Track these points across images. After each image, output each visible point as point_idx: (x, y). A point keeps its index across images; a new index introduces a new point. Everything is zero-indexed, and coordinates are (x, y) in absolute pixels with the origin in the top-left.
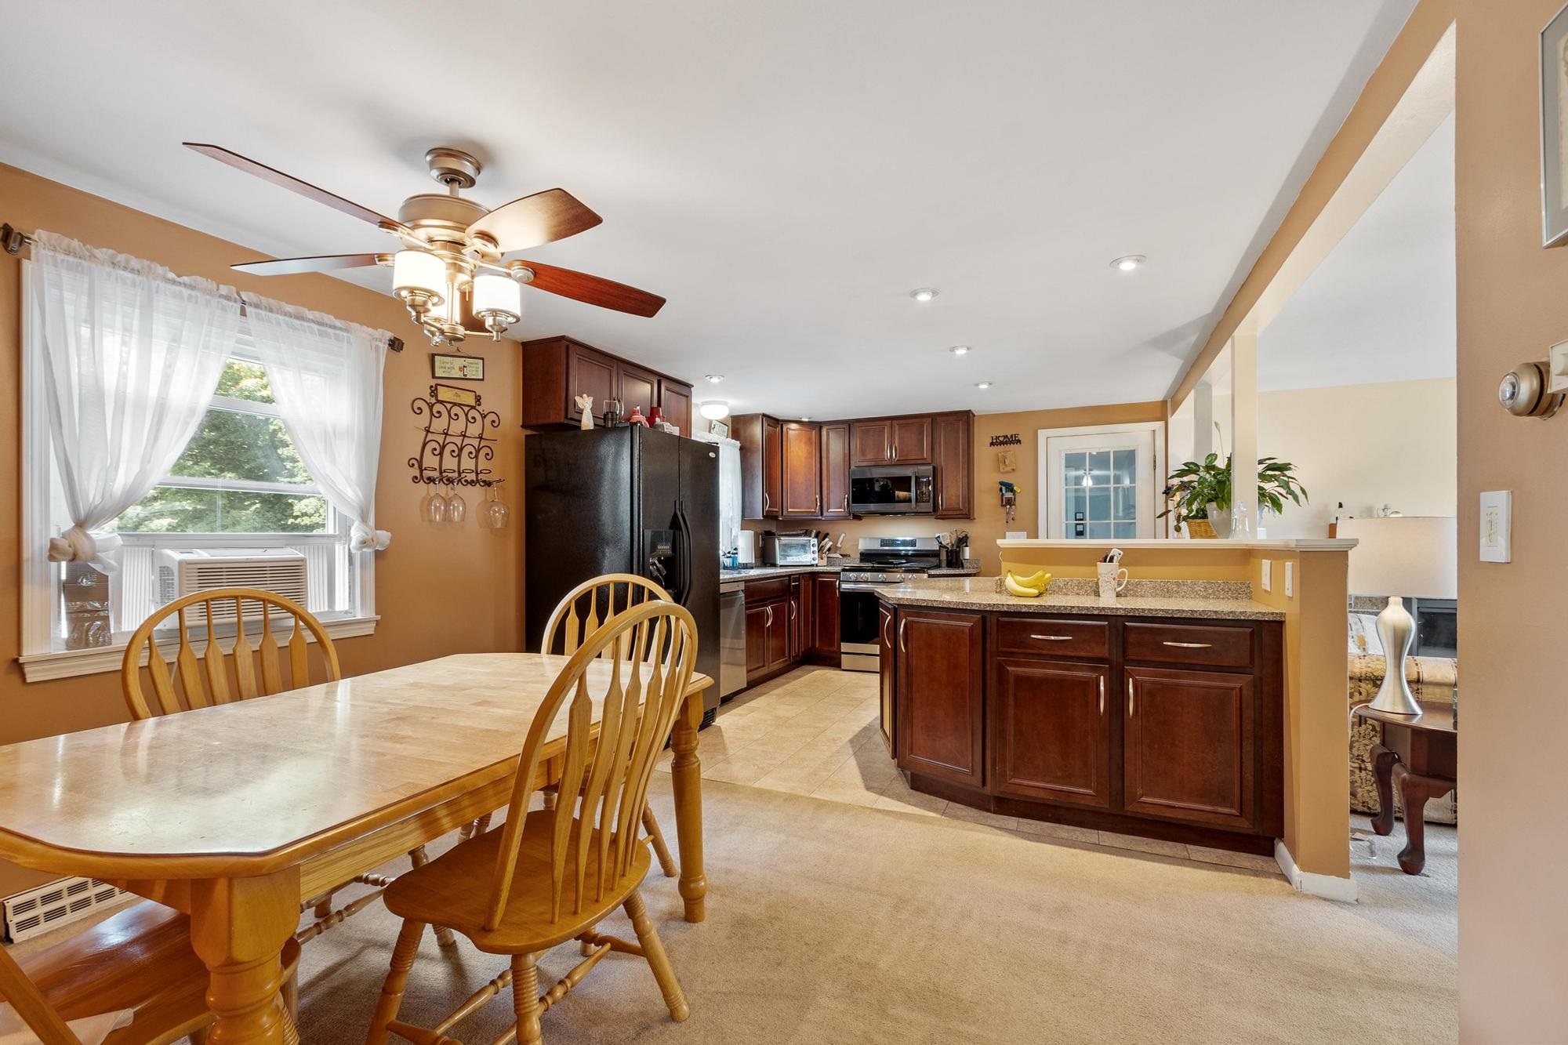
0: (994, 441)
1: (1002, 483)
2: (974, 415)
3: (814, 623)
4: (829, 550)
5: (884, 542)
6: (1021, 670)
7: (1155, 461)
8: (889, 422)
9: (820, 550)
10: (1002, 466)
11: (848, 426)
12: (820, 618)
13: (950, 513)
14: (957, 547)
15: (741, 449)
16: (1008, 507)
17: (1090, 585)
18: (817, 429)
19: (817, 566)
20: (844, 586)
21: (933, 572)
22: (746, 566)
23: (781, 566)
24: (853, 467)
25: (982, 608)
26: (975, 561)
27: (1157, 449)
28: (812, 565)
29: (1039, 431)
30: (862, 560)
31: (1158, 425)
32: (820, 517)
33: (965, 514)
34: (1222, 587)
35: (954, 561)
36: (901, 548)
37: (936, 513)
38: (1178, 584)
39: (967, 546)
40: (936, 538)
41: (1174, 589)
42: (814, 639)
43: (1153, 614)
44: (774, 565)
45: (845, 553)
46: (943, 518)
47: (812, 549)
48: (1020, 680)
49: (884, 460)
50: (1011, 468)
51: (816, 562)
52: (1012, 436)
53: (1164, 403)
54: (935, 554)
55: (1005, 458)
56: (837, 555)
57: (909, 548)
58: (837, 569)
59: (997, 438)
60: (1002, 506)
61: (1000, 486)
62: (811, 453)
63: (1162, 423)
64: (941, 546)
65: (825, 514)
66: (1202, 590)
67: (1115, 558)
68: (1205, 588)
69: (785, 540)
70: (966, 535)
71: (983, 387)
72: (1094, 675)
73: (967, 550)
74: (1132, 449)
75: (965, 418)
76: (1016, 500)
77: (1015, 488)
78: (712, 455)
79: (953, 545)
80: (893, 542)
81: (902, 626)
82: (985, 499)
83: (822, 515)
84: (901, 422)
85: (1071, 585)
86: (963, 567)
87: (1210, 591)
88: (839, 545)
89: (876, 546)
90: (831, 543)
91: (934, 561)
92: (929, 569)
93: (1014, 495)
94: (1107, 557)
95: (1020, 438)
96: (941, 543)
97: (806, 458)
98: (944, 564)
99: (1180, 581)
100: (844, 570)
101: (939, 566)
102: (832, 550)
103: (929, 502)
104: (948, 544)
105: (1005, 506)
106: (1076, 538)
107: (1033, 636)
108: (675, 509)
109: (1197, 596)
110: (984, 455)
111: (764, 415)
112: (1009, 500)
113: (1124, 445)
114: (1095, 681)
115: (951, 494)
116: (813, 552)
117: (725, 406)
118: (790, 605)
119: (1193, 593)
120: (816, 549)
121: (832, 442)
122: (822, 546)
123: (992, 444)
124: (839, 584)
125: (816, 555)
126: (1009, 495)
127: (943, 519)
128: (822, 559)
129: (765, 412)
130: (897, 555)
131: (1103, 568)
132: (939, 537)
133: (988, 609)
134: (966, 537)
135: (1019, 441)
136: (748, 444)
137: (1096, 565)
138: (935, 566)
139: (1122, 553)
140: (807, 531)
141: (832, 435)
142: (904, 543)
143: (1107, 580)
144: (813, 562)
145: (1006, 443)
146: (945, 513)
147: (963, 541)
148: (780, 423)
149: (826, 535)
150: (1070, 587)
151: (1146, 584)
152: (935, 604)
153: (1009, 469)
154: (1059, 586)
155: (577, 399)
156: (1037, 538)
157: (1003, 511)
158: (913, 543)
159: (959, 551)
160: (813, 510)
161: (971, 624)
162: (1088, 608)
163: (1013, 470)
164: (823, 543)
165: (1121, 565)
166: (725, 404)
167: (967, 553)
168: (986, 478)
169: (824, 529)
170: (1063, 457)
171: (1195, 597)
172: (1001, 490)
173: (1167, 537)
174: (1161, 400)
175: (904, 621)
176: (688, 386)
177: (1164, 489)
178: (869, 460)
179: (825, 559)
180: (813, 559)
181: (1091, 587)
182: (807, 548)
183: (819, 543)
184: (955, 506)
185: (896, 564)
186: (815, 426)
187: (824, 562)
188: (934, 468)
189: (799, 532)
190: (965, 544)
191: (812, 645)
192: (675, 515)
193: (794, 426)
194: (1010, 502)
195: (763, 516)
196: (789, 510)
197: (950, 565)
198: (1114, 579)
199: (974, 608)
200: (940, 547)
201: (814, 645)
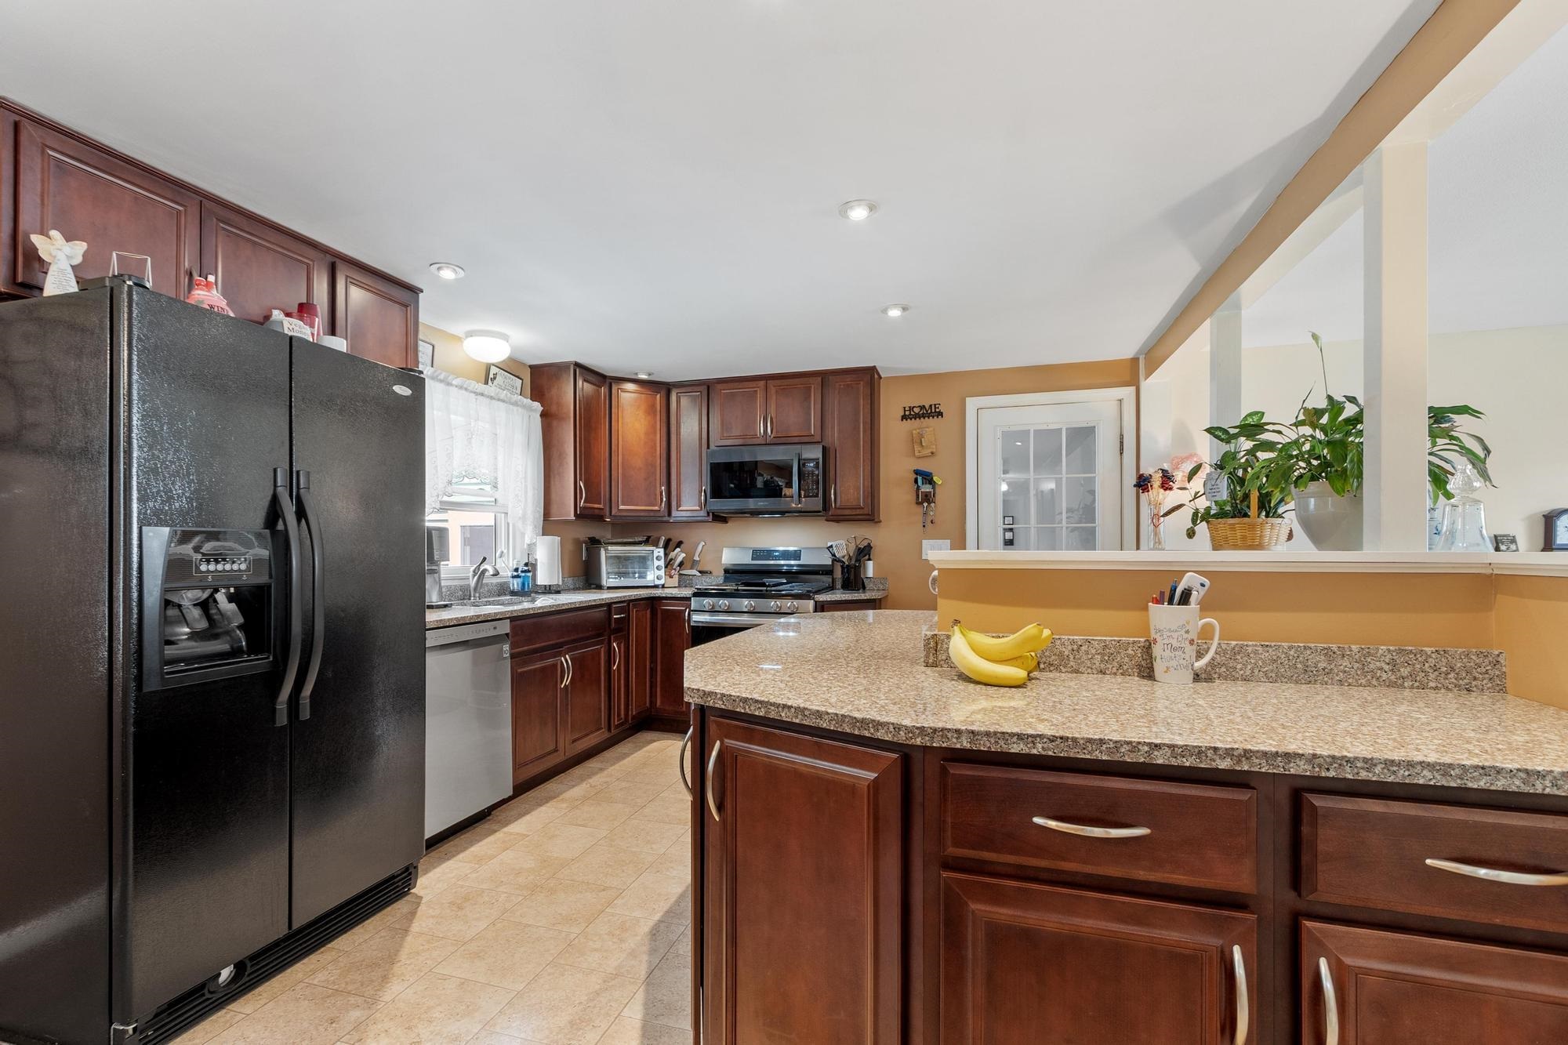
0: (907, 413)
1: (917, 472)
2: (880, 377)
3: (653, 671)
4: (681, 564)
5: (757, 554)
6: (1004, 913)
7: (1122, 443)
8: (762, 383)
9: (668, 564)
10: (917, 448)
11: (707, 390)
12: (662, 665)
13: (847, 512)
14: (858, 560)
15: (543, 415)
16: (925, 504)
17: (1130, 652)
18: (663, 392)
19: (663, 586)
20: (696, 618)
21: (821, 598)
22: (548, 590)
23: (609, 588)
24: (712, 447)
25: (902, 737)
26: (882, 579)
27: (1125, 424)
28: (656, 587)
29: (968, 400)
30: (726, 580)
31: (1127, 392)
32: (666, 518)
33: (868, 514)
34: (1432, 661)
35: (852, 577)
36: (782, 562)
37: (829, 513)
38: (1328, 653)
39: (869, 559)
40: (828, 548)
41: (1321, 665)
42: (653, 695)
43: (1401, 776)
44: (599, 587)
45: (705, 569)
46: (838, 519)
47: (657, 563)
48: (999, 937)
49: (755, 436)
50: (930, 451)
51: (662, 582)
52: (931, 406)
53: (1135, 361)
54: (827, 571)
55: (921, 436)
56: (694, 572)
57: (793, 562)
58: (687, 592)
59: (911, 409)
60: (918, 503)
61: (915, 476)
62: (654, 427)
63: (1133, 389)
64: (835, 560)
65: (674, 513)
66: (1386, 667)
67: (1194, 593)
68: (1393, 664)
69: (614, 549)
70: (869, 544)
71: (895, 313)
72: (1214, 942)
73: (870, 565)
74: (1093, 425)
75: (868, 377)
76: (936, 495)
77: (935, 479)
78: (402, 390)
79: (850, 558)
80: (768, 554)
81: (714, 753)
82: (895, 494)
83: (670, 514)
84: (778, 382)
85: (1087, 653)
86: (864, 588)
87: (1405, 672)
88: (696, 558)
89: (745, 559)
90: (683, 555)
91: (827, 579)
92: (818, 592)
93: (934, 488)
94: (1174, 590)
95: (942, 409)
96: (834, 555)
97: (647, 434)
98: (839, 584)
99: (1334, 647)
100: (695, 595)
101: (831, 588)
102: (688, 564)
103: (817, 496)
104: (844, 557)
105: (921, 503)
106: (1004, 549)
107: (1037, 820)
108: (275, 486)
109: (1374, 682)
110: (893, 430)
111: (577, 365)
112: (926, 496)
113: (1080, 420)
114: (1216, 959)
115: (848, 489)
116: (658, 568)
117: (505, 342)
118: (609, 651)
119: (1365, 674)
120: (662, 563)
121: (683, 412)
122: (671, 560)
123: (904, 417)
124: (689, 614)
125: (662, 572)
126: (927, 488)
127: (837, 521)
128: (671, 577)
129: (579, 361)
130: (776, 572)
131: (1163, 616)
132: (831, 546)
133: (918, 741)
134: (869, 547)
135: (940, 414)
136: (554, 409)
137: (1146, 608)
138: (827, 588)
139: (1207, 582)
140: (649, 537)
141: (684, 401)
142: (786, 555)
143: (1175, 644)
144: (658, 582)
145: (923, 416)
146: (839, 512)
147: (864, 552)
148: (608, 381)
149: (679, 544)
150: (1085, 657)
151: (1256, 652)
152: (785, 716)
153: (927, 452)
154: (1061, 654)
155: (36, 239)
156: (965, 549)
157: (919, 510)
158: (796, 555)
159: (859, 567)
160: (656, 508)
161: (872, 776)
162: (1199, 752)
163: (932, 453)
164: (672, 555)
165: (1206, 607)
166: (505, 337)
167: (870, 569)
168: (896, 467)
169: (676, 535)
170: (999, 434)
171: (1369, 684)
172: (916, 481)
173: (1138, 548)
174: (1131, 357)
175: (718, 744)
176: (414, 291)
177: (1134, 482)
178: (737, 437)
179: (676, 578)
180: (658, 578)
181: (1131, 658)
182: (649, 563)
183: (666, 555)
184: (854, 503)
185: (769, 586)
186: (660, 389)
187: (675, 581)
188: (824, 449)
189: (637, 539)
190: (867, 557)
191: (651, 702)
192: (275, 500)
193: (630, 386)
194: (928, 498)
195: (575, 514)
196: (621, 507)
197: (847, 585)
198: (1192, 642)
199: (881, 735)
200: (833, 561)
201: (653, 702)
